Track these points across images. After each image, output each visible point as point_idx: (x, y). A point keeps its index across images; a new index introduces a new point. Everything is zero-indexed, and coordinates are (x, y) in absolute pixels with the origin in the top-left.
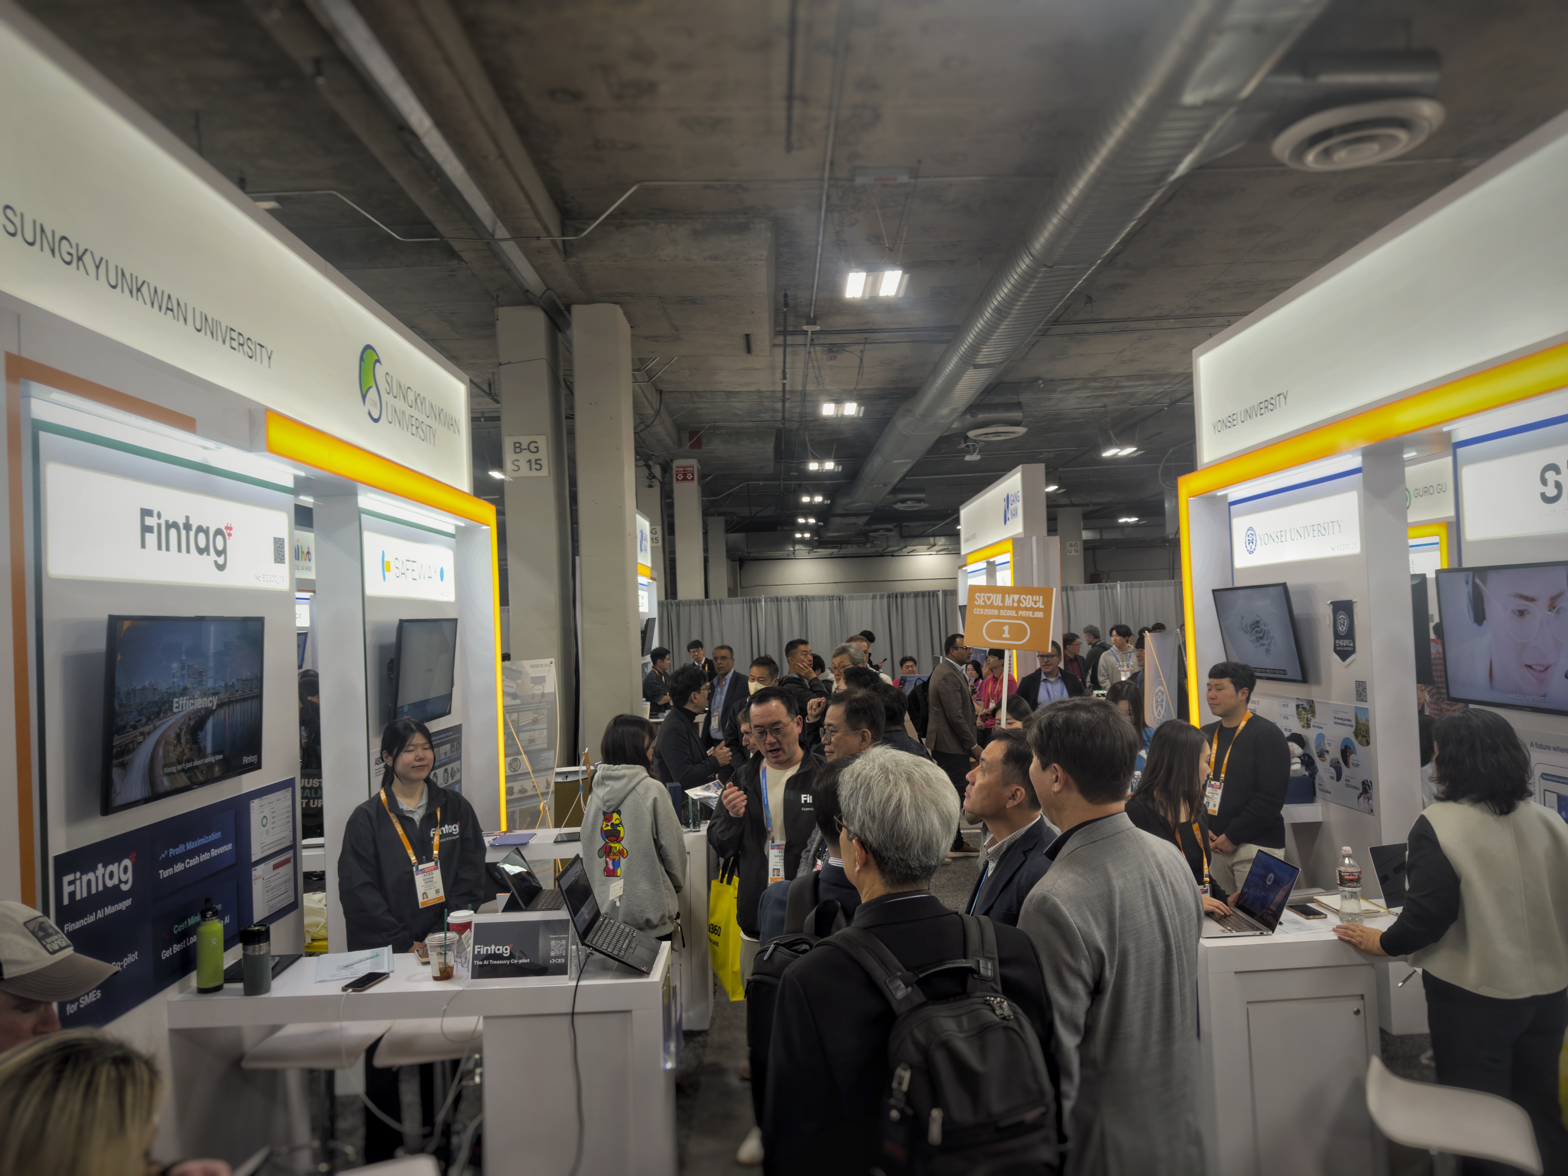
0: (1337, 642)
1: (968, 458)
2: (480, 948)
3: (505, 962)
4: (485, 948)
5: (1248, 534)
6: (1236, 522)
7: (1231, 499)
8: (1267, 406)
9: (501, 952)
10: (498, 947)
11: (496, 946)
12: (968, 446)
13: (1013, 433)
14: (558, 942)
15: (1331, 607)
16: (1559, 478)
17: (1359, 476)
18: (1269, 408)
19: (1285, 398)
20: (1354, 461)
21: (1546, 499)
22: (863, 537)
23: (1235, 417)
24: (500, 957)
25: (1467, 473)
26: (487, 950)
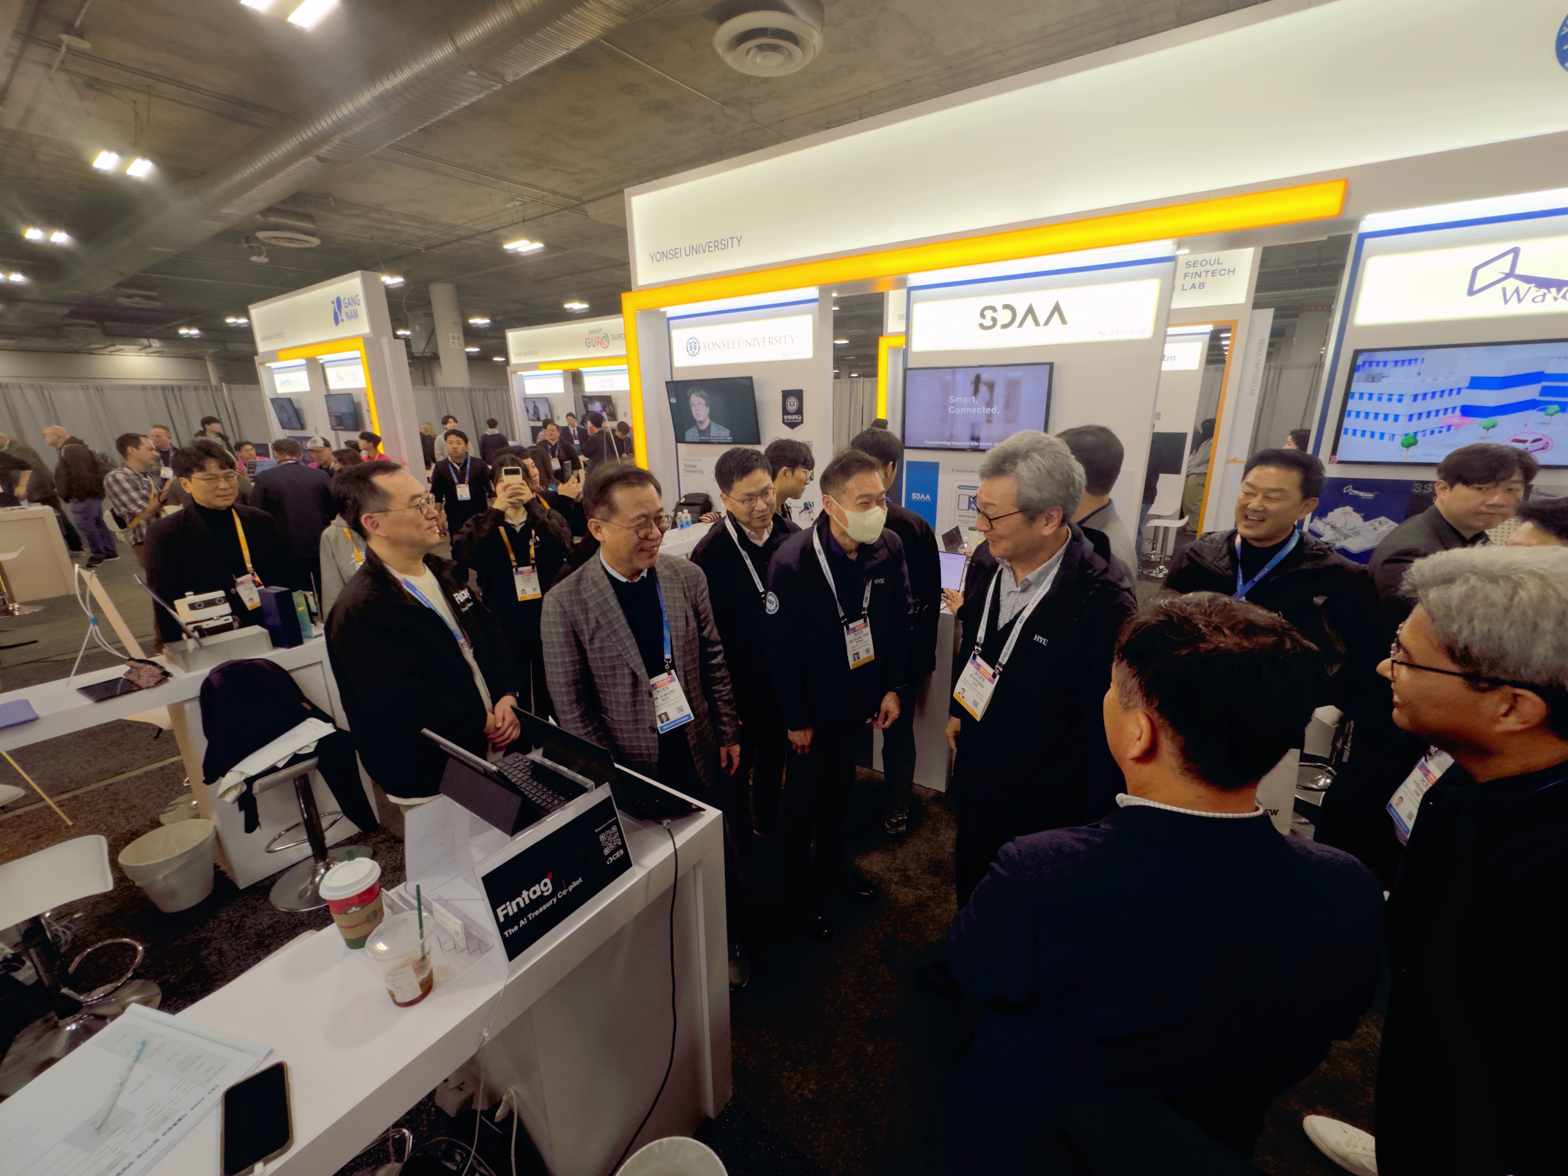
0: (785, 417)
1: (254, 259)
2: (506, 908)
3: (550, 903)
4: (514, 903)
5: (690, 342)
6: (675, 333)
7: (669, 315)
8: (719, 245)
9: (539, 893)
10: (532, 889)
11: (528, 890)
12: (251, 247)
13: (307, 242)
14: (608, 832)
15: (781, 394)
16: (995, 315)
17: (816, 304)
18: (719, 247)
19: (739, 241)
20: (813, 292)
21: (982, 326)
22: (55, 330)
23: (677, 251)
24: (542, 899)
25: (918, 309)
26: (518, 904)
